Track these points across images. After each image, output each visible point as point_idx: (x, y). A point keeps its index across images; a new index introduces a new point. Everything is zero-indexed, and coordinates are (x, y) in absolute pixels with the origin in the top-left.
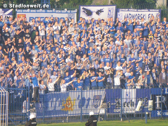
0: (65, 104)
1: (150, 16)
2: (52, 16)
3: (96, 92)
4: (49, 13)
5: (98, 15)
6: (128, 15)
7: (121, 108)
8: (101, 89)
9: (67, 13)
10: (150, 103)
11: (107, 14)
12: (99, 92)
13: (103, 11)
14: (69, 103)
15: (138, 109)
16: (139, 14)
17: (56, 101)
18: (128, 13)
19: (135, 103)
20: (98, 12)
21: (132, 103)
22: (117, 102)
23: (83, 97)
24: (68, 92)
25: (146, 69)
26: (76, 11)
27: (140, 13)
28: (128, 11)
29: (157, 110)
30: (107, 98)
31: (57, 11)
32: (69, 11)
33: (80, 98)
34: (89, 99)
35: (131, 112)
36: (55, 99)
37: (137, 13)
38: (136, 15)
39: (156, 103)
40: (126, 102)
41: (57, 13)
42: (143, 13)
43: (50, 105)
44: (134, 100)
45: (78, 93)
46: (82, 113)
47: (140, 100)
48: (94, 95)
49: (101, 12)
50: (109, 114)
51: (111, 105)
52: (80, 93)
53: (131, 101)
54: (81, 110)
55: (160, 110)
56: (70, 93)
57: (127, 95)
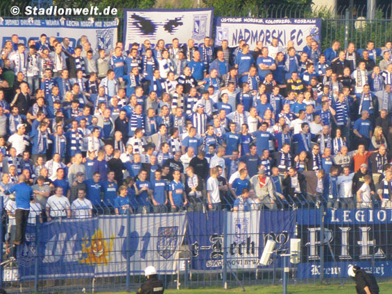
0: (89, 248)
1: (296, 34)
2: (58, 34)
3: (164, 219)
4: (50, 26)
5: (170, 31)
6: (243, 32)
7: (225, 258)
8: (177, 211)
9: (94, 27)
10: (295, 244)
11: (192, 29)
12: (171, 218)
13: (181, 24)
14: (98, 245)
15: (264, 260)
16: (268, 31)
17: (66, 241)
18: (243, 27)
19: (257, 245)
20: (170, 26)
21: (251, 246)
23: (132, 230)
24: (96, 218)
26: (117, 22)
27: (271, 28)
28: (242, 22)
29: (312, 262)
30: (191, 233)
31: (70, 23)
32: (99, 24)
33: (125, 234)
34: (147, 237)
35: (246, 267)
36: (63, 236)
37: (265, 28)
38: (262, 32)
39: (309, 246)
40: (235, 244)
41: (71, 27)
42: (278, 28)
44: (255, 239)
45: (119, 220)
46: (129, 270)
47: (270, 238)
48: (157, 226)
49: (176, 26)
50: (195, 271)
51: (201, 251)
52: (125, 220)
53: (249, 239)
54: (129, 262)
55: (317, 262)
56: (101, 220)
57: (239, 226)
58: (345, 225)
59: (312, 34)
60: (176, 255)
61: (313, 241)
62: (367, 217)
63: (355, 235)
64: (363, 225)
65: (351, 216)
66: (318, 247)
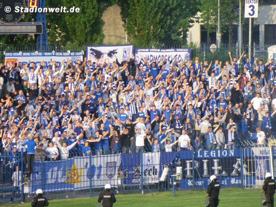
0: (69, 175)
1: (178, 57)
2: (51, 60)
3: (109, 158)
4: (47, 56)
5: (111, 57)
6: (149, 56)
7: (142, 178)
8: (115, 153)
9: (70, 56)
10: (179, 170)
11: (122, 56)
12: (113, 157)
13: (116, 53)
14: (74, 173)
15: (163, 179)
16: (162, 56)
17: (58, 171)
18: (149, 54)
19: (158, 170)
20: (110, 54)
21: (155, 171)
22: (136, 169)
23: (92, 164)
24: (72, 158)
25: (177, 125)
26: (83, 52)
27: (164, 54)
28: (149, 51)
29: (188, 178)
30: (123, 165)
31: (57, 54)
32: (73, 54)
33: (88, 166)
34: (100, 167)
35: (154, 182)
36: (56, 169)
37: (161, 54)
38: (160, 56)
39: (186, 170)
40: (147, 170)
41: (58, 56)
42: (168, 54)
43: (49, 177)
44: (157, 167)
45: (85, 159)
46: (91, 186)
47: (166, 167)
48: (106, 162)
49: (114, 54)
50: (126, 185)
51: (129, 174)
52: (88, 159)
53: (154, 167)
54: (91, 181)
55: (191, 179)
56: (75, 160)
57: (149, 160)
58: (205, 159)
59: (186, 57)
60: (116, 177)
61: (188, 168)
62: (217, 154)
63: (210, 164)
64: (215, 158)
65: (209, 154)
66: (191, 171)
